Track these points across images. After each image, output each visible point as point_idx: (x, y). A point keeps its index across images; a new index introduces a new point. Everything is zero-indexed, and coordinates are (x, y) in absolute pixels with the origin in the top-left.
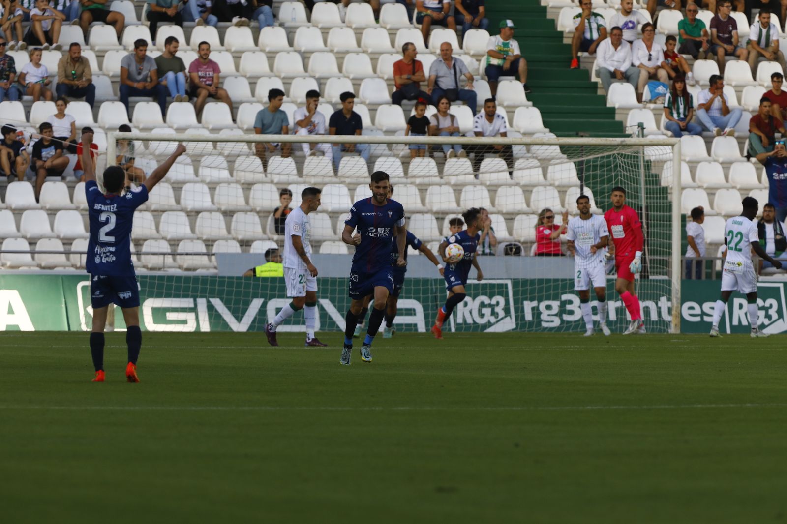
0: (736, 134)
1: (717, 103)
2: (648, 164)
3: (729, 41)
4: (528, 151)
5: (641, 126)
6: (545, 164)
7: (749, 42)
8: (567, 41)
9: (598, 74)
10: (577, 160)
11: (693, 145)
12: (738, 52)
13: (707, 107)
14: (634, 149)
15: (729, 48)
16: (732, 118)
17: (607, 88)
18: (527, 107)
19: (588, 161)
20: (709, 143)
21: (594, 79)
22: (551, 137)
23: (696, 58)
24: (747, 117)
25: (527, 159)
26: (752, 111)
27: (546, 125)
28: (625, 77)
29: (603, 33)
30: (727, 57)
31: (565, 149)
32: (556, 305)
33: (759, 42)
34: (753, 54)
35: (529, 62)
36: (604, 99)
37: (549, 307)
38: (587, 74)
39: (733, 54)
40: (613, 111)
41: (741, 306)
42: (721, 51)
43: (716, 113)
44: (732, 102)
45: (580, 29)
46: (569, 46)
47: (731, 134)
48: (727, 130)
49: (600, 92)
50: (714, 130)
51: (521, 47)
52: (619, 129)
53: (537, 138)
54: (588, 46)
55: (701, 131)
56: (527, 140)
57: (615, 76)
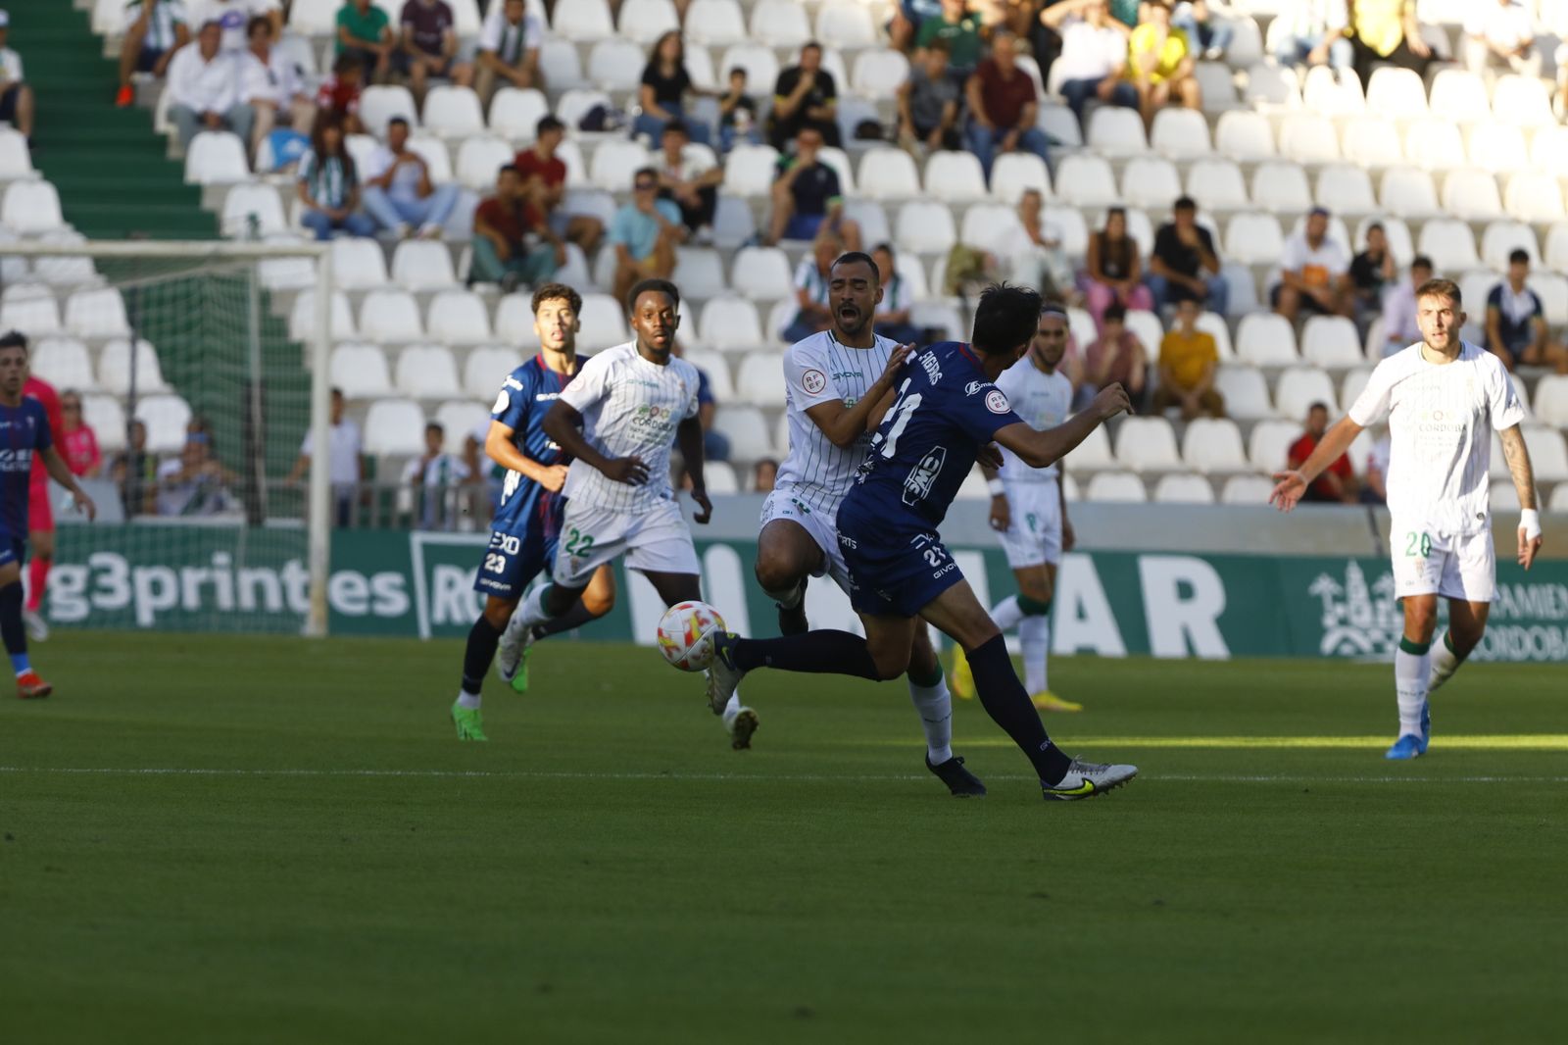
0: (447, 236)
1: (405, 175)
2: (266, 298)
3: (435, 48)
4: (31, 269)
5: (253, 220)
6: (62, 295)
7: (480, 52)
8: (112, 52)
9: (172, 117)
10: (128, 284)
11: (356, 258)
12: (455, 70)
13: (385, 182)
14: (239, 265)
15: (436, 62)
16: (439, 204)
17: (186, 141)
18: (31, 182)
19: (148, 290)
20: (389, 253)
21: (162, 125)
22: (75, 240)
23: (369, 82)
24: (469, 203)
25: (28, 284)
26: (482, 191)
27: (68, 216)
28: (222, 123)
29: (182, 35)
30: (432, 82)
31: (105, 267)
32: (79, 574)
33: (500, 53)
34: (486, 76)
35: (38, 94)
36: (180, 167)
37: (66, 580)
38: (147, 117)
39: (445, 75)
40: (196, 192)
41: (450, 584)
42: (418, 69)
43: (404, 194)
44: (440, 172)
45: (138, 30)
47: (435, 236)
48: (428, 227)
49: (173, 153)
50: (399, 228)
51: (26, 66)
52: (209, 226)
53: (49, 242)
54: (152, 61)
55: (374, 229)
56: (30, 246)
57: (205, 121)
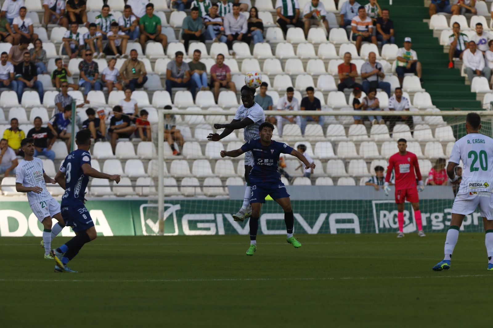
4: (423, 120)
6: (433, 127)
8: (446, 51)
9: (466, 72)
10: (454, 124)
14: (488, 117)
17: (471, 81)
18: (422, 92)
19: (460, 126)
21: (463, 74)
22: (437, 111)
25: (422, 125)
27: (434, 103)
28: (482, 74)
31: (446, 119)
32: (441, 215)
35: (423, 64)
36: (469, 87)
37: (437, 217)
38: (459, 71)
40: (475, 94)
45: (454, 44)
46: (447, 54)
49: (467, 83)
51: (418, 55)
52: (479, 106)
53: (429, 111)
54: (458, 54)
56: (422, 112)
57: (476, 73)
